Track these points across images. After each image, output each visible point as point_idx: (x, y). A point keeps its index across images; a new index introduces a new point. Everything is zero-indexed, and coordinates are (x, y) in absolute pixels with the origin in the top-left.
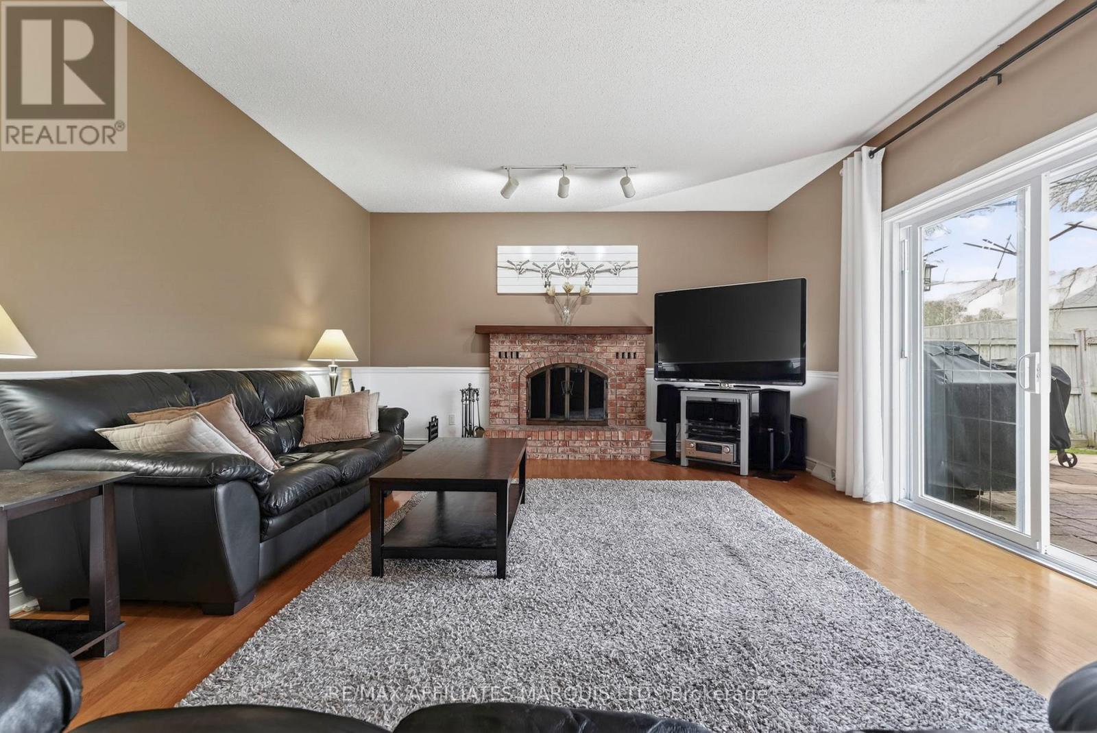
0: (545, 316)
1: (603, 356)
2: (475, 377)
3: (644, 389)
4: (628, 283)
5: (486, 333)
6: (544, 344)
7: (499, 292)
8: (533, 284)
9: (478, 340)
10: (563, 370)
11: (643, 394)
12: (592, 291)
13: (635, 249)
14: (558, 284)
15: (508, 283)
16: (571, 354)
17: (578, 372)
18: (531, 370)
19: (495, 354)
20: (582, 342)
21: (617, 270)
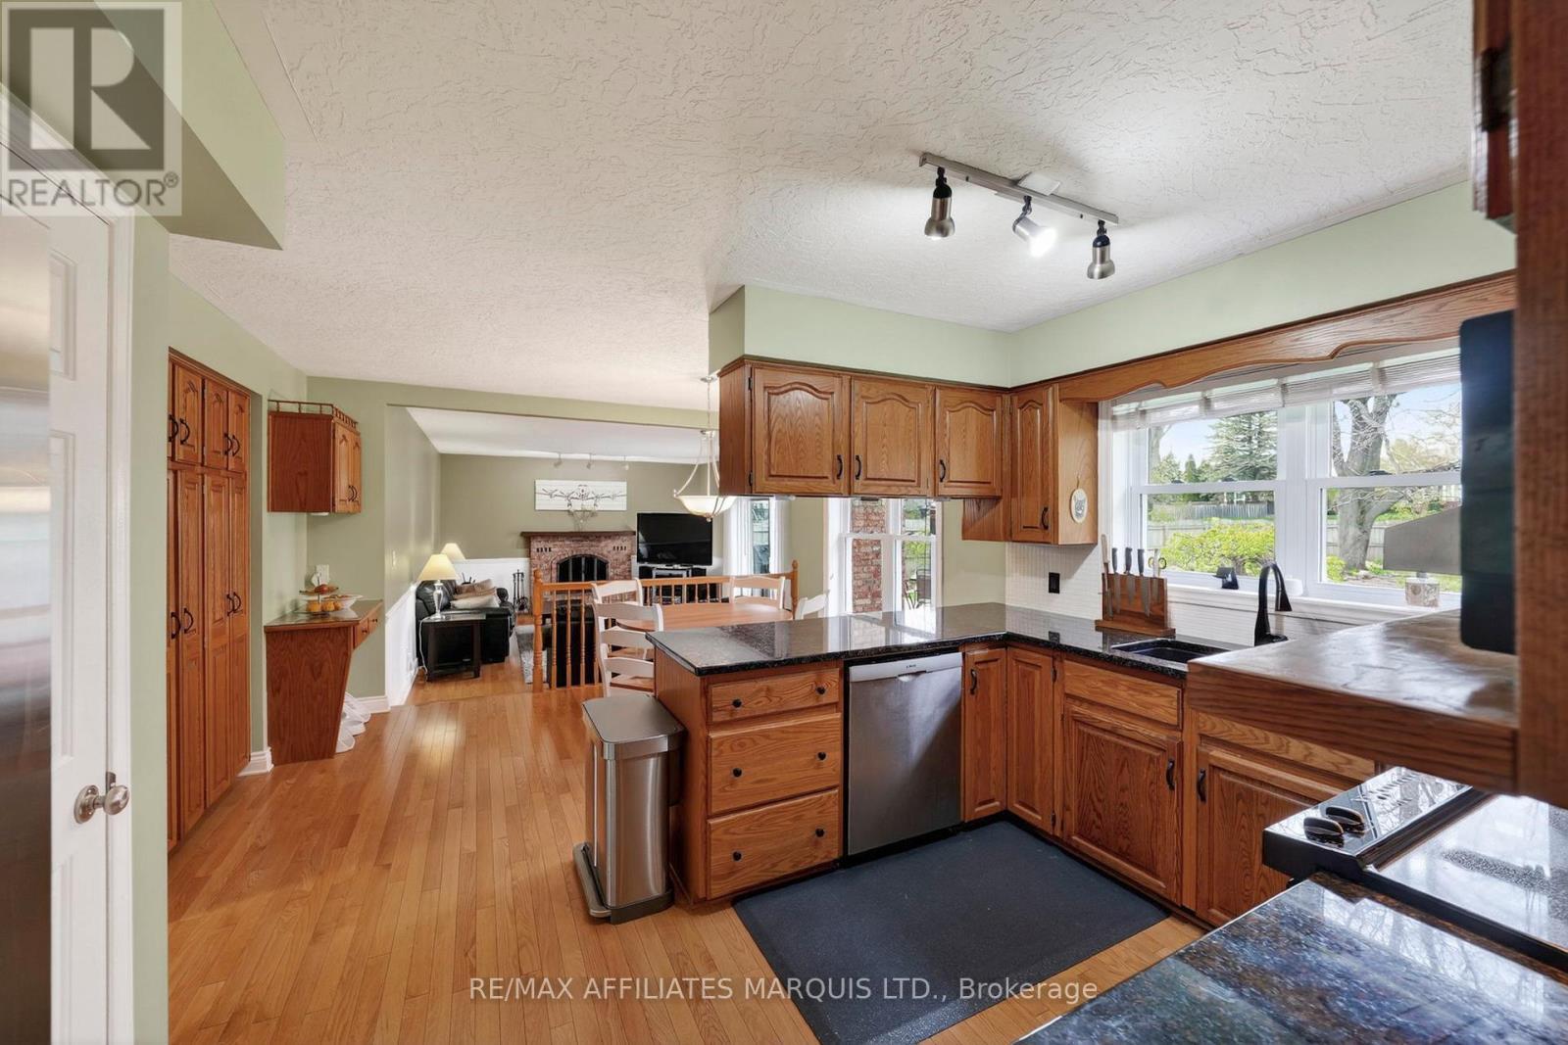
0: (568, 526)
1: (605, 550)
2: (520, 564)
3: (630, 568)
4: (620, 504)
5: (528, 537)
6: (568, 543)
7: (537, 508)
8: (560, 504)
9: (521, 540)
10: (579, 559)
11: (630, 571)
12: (599, 508)
13: (625, 484)
14: (577, 505)
15: (542, 503)
16: (586, 549)
17: (590, 559)
18: (558, 559)
19: (534, 550)
20: (591, 541)
21: (613, 497)
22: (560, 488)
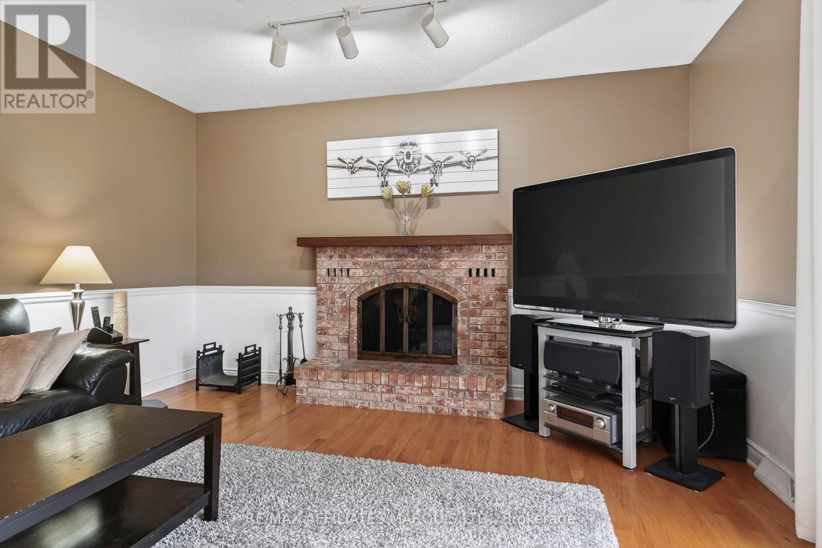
1: (451, 274)
3: (505, 317)
4: (485, 179)
5: (313, 246)
6: (379, 258)
7: (329, 197)
8: (368, 185)
10: (400, 292)
11: (504, 323)
12: (439, 190)
13: (493, 133)
15: (339, 185)
16: (412, 270)
17: (421, 293)
18: (363, 291)
19: (322, 271)
20: (425, 256)
21: (470, 162)
22: (367, 154)
